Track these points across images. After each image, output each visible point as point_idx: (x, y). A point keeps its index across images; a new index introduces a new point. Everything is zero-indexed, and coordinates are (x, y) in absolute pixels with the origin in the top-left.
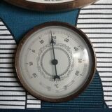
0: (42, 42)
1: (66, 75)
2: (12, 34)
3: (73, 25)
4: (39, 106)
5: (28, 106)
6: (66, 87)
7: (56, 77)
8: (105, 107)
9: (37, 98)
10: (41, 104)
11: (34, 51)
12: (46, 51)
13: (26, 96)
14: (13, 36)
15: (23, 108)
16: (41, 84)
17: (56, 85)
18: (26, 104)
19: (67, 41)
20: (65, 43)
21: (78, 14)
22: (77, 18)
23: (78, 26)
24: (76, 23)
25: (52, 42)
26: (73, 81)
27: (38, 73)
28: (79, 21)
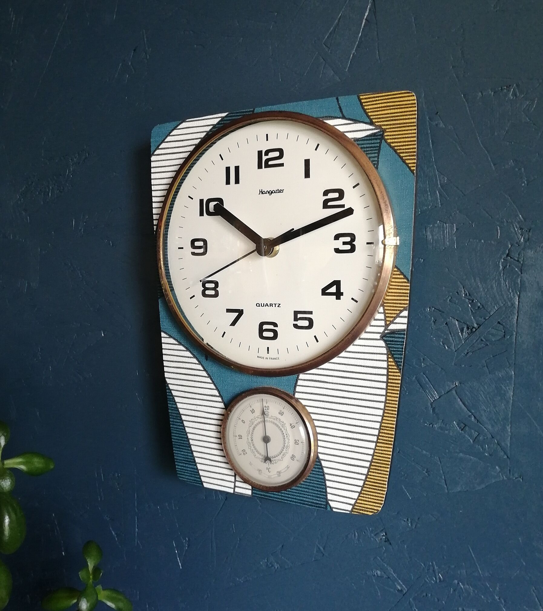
0: (253, 411)
1: (280, 457)
2: (220, 396)
3: (291, 394)
4: (249, 492)
5: (237, 490)
6: (279, 473)
7: (267, 459)
8: (329, 509)
9: (245, 481)
10: (252, 490)
11: (243, 422)
12: (258, 424)
13: (235, 476)
14: (222, 399)
15: (231, 491)
16: (251, 464)
17: (268, 469)
18: (235, 486)
19: (281, 414)
20: (279, 416)
21: (297, 379)
22: (296, 385)
23: (297, 395)
24: (295, 391)
25: (263, 413)
26: (288, 467)
27: (248, 451)
28: (298, 389)
